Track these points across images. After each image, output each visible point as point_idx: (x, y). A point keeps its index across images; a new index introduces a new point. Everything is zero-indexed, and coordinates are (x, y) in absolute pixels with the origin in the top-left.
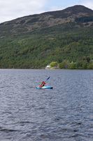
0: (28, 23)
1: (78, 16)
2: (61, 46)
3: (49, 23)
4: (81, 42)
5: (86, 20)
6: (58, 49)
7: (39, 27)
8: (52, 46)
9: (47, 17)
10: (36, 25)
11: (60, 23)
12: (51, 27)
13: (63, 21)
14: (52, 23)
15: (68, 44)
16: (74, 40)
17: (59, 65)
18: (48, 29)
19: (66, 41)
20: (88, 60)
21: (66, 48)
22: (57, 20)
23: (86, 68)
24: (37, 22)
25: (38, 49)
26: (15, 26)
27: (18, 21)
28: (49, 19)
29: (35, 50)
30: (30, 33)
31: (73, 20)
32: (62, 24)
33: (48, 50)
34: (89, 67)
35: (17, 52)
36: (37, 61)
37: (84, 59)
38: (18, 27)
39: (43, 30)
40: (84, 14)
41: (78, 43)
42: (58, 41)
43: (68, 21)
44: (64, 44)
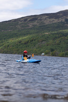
1: (67, 18)
2: (54, 39)
3: (45, 22)
7: (38, 24)
8: (47, 39)
9: (44, 17)
10: (35, 23)
11: (54, 22)
12: (46, 25)
13: (56, 21)
14: (48, 22)
15: (59, 37)
16: (63, 35)
17: (51, 53)
18: (44, 26)
19: (57, 35)
21: (57, 41)
22: (52, 20)
24: (36, 21)
25: (36, 40)
26: (20, 23)
27: (22, 19)
28: (45, 19)
29: (34, 42)
30: (31, 29)
31: (64, 20)
32: (55, 23)
33: (44, 42)
35: (20, 42)
36: (35, 49)
39: (41, 26)
41: (66, 38)
42: (51, 35)
43: (60, 21)
44: (56, 38)
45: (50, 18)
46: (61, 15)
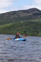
0: (11, 14)
1: (34, 13)
2: (26, 26)
3: (21, 15)
4: (35, 24)
5: (38, 14)
7: (16, 16)
8: (22, 25)
9: (20, 12)
10: (15, 16)
11: (26, 15)
12: (22, 17)
14: (22, 15)
15: (29, 24)
16: (32, 23)
17: (24, 34)
18: (20, 17)
19: (28, 23)
20: (38, 32)
21: (28, 27)
22: (25, 14)
23: (36, 36)
24: (16, 15)
26: (6, 15)
28: (21, 13)
29: (14, 27)
30: (12, 19)
31: (32, 14)
32: (27, 16)
34: (38, 35)
35: (6, 27)
37: (36, 32)
38: (7, 16)
39: (18, 18)
40: (37, 12)
41: (33, 25)
42: (24, 23)
43: (30, 15)
45: (23, 13)
46: (30, 11)
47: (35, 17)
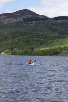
1: (25, 17)
3: (4, 21)
4: (27, 36)
5: (31, 20)
6: (10, 41)
8: (6, 38)
9: (3, 17)
12: (5, 25)
13: (14, 20)
14: (6, 22)
15: (18, 37)
16: (22, 34)
17: (11, 52)
18: (3, 26)
19: (16, 35)
20: (32, 49)
21: (16, 40)
22: (10, 19)
23: (30, 55)
28: (4, 19)
31: (21, 20)
32: (13, 23)
33: (3, 41)
34: (33, 54)
37: (29, 48)
40: (29, 16)
41: (25, 37)
42: (10, 35)
43: (18, 20)
44: (15, 37)
45: (8, 18)
46: (19, 14)
47: (28, 24)
